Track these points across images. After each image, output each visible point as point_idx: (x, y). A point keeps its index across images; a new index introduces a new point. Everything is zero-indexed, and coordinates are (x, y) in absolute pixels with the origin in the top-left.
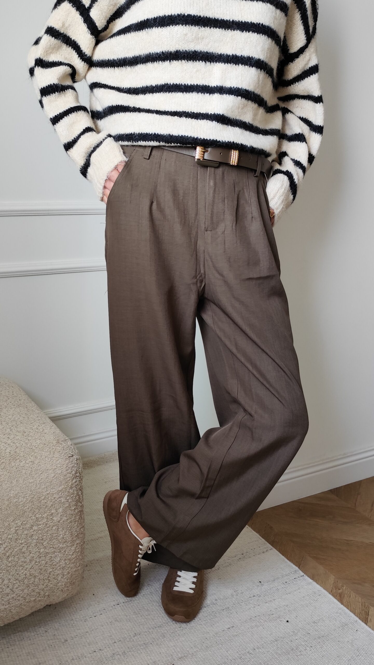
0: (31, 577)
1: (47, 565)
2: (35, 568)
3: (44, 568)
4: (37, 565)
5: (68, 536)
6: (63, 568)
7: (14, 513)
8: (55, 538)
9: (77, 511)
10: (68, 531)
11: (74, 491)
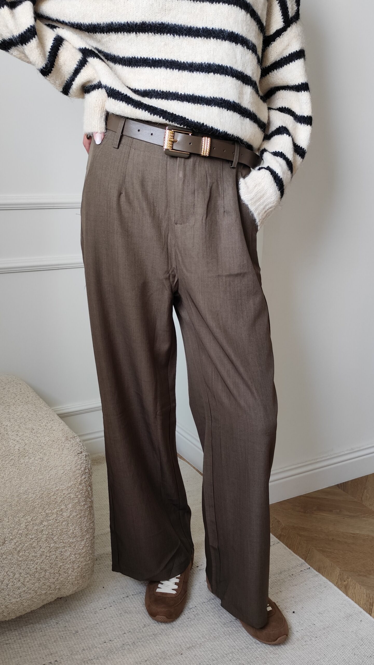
0: (42, 571)
1: (58, 559)
2: (45, 562)
3: (54, 562)
4: (48, 559)
5: (78, 531)
6: (73, 562)
7: (24, 509)
8: (65, 533)
9: (87, 506)
10: (77, 526)
11: (83, 487)
